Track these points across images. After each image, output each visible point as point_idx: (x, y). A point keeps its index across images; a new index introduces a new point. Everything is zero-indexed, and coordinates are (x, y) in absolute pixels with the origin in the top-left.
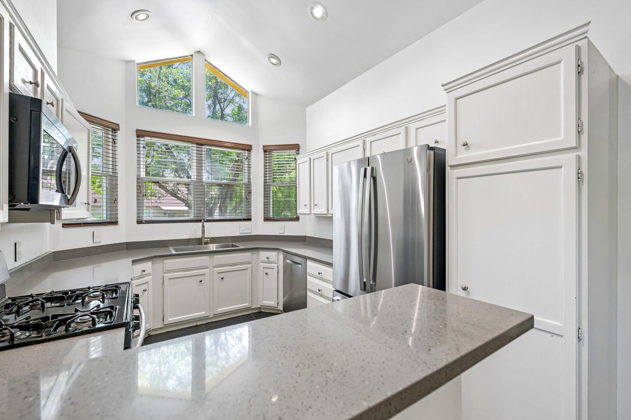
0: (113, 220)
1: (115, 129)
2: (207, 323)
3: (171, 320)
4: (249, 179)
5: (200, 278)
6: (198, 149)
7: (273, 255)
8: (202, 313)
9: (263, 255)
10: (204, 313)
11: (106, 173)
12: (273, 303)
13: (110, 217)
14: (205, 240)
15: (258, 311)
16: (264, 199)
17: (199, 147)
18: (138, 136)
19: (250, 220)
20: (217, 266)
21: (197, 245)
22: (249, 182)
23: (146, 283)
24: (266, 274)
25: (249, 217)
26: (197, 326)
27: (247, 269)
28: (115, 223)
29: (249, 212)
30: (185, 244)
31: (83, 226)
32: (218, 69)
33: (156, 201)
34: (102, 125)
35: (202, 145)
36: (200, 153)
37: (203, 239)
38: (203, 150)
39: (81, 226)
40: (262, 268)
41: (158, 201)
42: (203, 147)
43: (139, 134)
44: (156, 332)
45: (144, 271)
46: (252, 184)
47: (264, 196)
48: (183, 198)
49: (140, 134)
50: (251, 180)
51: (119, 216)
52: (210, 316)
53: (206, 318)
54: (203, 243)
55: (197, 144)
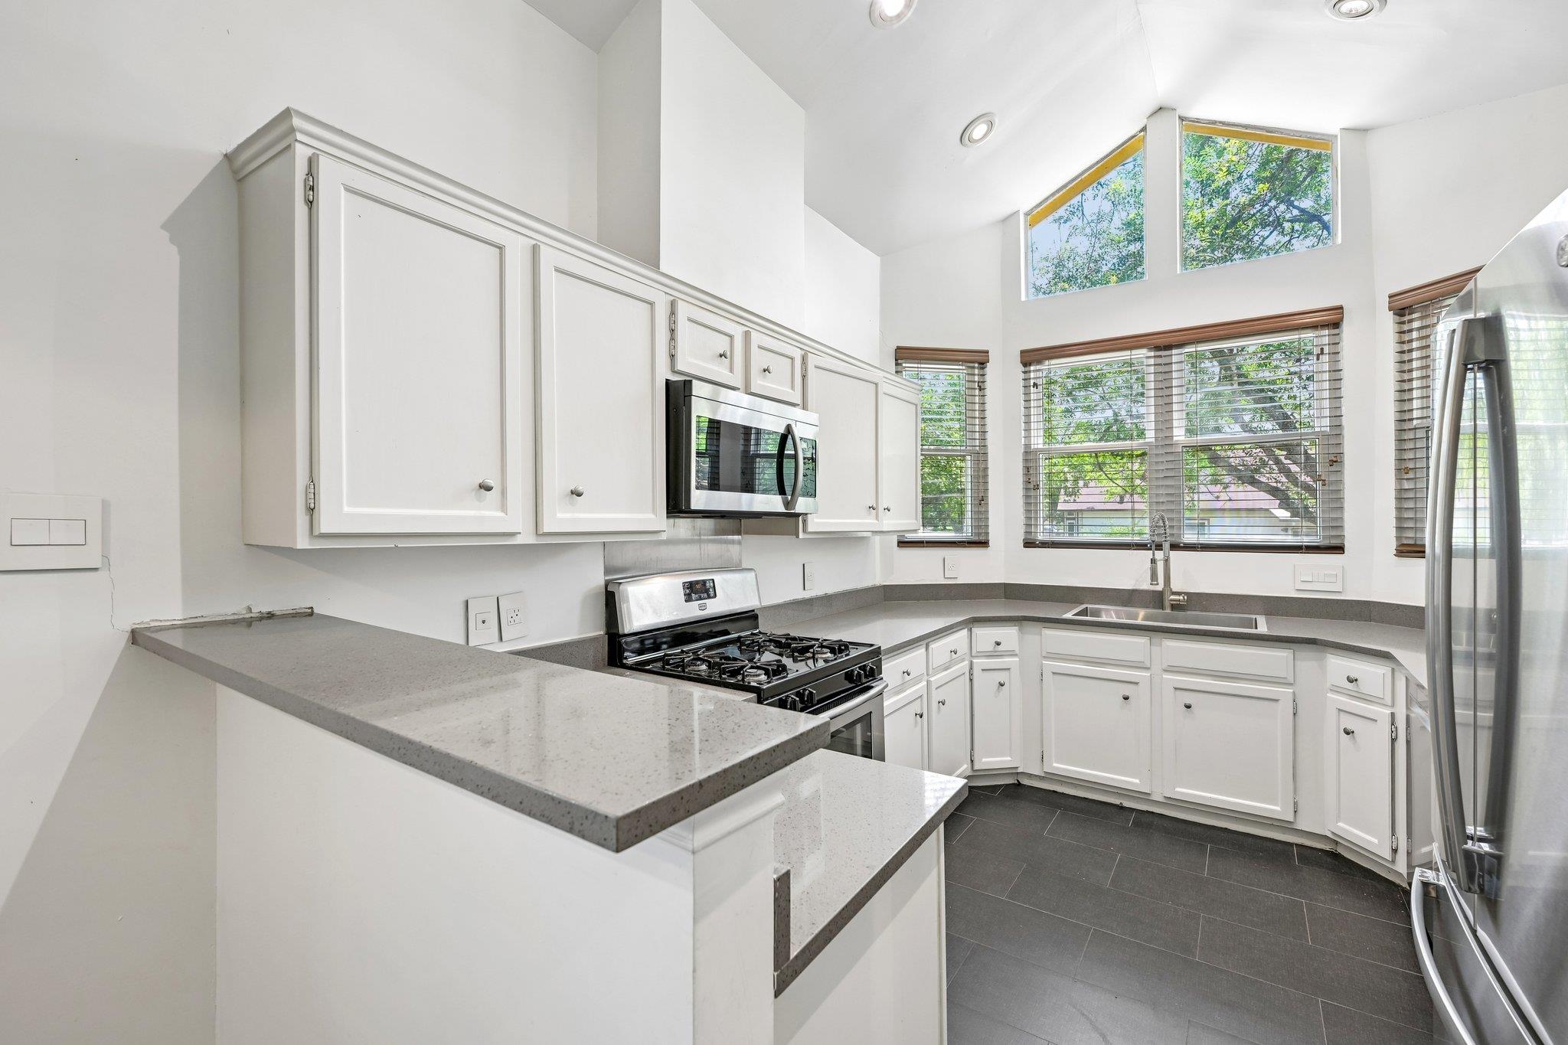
0: (982, 538)
1: (979, 360)
2: (1148, 812)
3: (1058, 768)
4: (1336, 416)
5: (1127, 690)
6: (1159, 361)
7: (1371, 672)
8: (1132, 781)
9: (1339, 665)
10: (1137, 781)
11: (971, 448)
12: (1376, 841)
13: (977, 531)
14: (1172, 597)
15: (1327, 848)
16: (1399, 479)
17: (1160, 356)
18: (1026, 364)
19: (1339, 549)
20: (1170, 670)
21: (1154, 608)
22: (1337, 427)
23: (1005, 669)
24: (1347, 732)
25: (1334, 542)
26: (1121, 808)
27: (1277, 700)
28: (984, 544)
29: (1336, 525)
30: (1123, 603)
31: (927, 547)
32: (1220, 122)
33: (1218, 497)
34: (963, 361)
35: (1169, 347)
36: (1166, 369)
37: (1167, 593)
38: (1175, 359)
39: (924, 547)
40: (1335, 712)
41: (1223, 496)
42: (1174, 351)
43: (1027, 359)
44: (1031, 782)
45: (998, 644)
46: (1346, 432)
47: (1398, 470)
48: (1275, 485)
49: (1030, 358)
50: (1345, 421)
51: (990, 530)
52: (1155, 797)
53: (1144, 797)
54: (1167, 604)
55: (1157, 348)
